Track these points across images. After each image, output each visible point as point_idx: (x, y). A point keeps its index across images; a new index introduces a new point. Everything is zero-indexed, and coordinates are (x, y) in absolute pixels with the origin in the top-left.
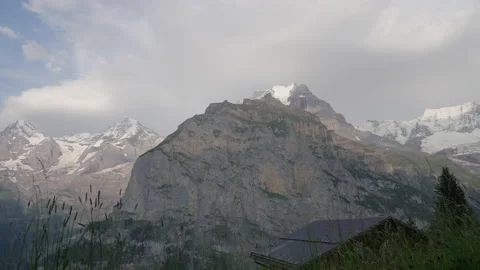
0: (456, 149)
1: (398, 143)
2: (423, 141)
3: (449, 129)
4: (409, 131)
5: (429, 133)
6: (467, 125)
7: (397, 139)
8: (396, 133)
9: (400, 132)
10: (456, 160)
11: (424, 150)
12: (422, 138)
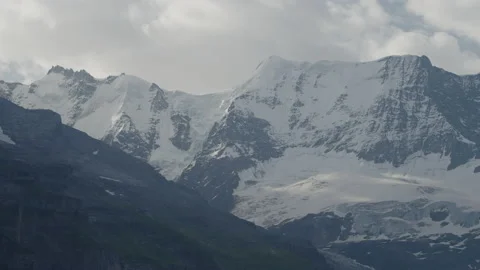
0: (348, 220)
1: (152, 173)
2: (246, 175)
3: (334, 141)
4: (200, 131)
5: (268, 150)
6: (391, 136)
7: (154, 158)
8: (153, 135)
9: (167, 130)
10: (341, 259)
11: (241, 211)
12: (244, 163)
